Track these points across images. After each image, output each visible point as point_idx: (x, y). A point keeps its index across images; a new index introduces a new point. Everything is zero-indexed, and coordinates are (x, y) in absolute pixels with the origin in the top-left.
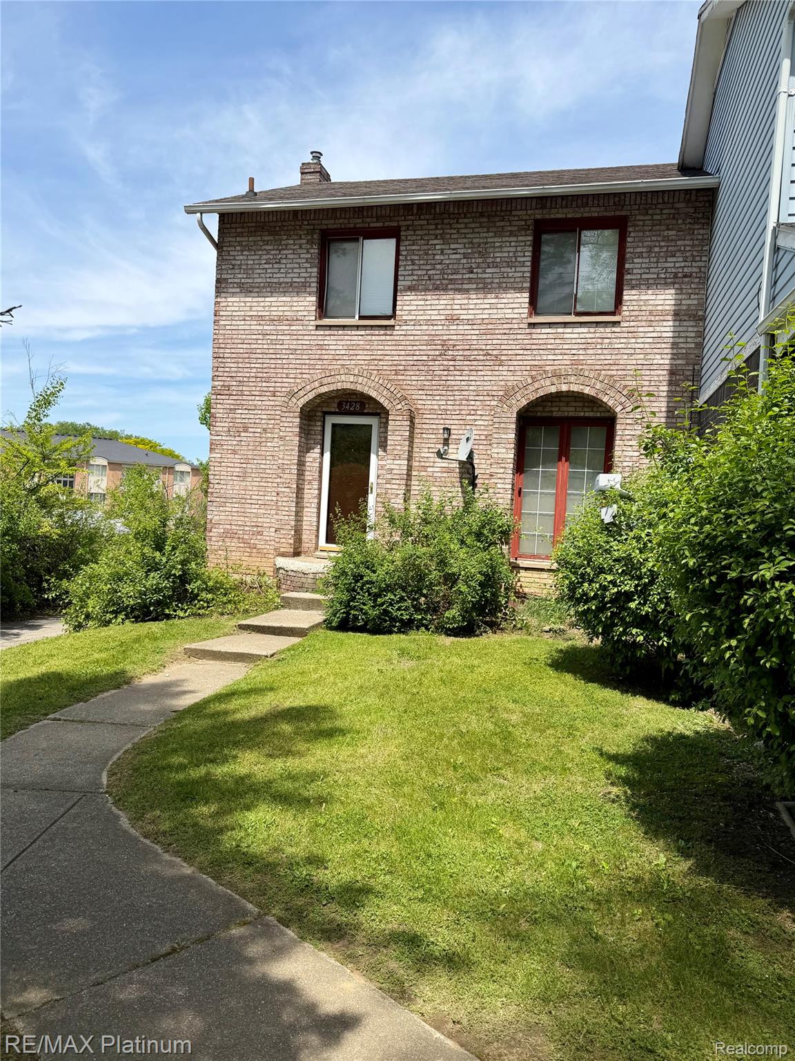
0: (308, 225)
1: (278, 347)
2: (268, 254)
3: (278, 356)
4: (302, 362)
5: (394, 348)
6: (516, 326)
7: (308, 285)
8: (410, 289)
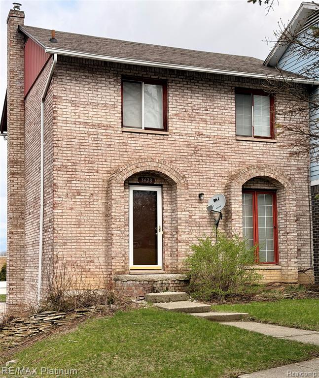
0: (114, 70)
1: (99, 142)
2: (89, 84)
3: (99, 148)
4: (115, 152)
5: (169, 147)
6: (231, 141)
7: (116, 106)
8: (175, 115)
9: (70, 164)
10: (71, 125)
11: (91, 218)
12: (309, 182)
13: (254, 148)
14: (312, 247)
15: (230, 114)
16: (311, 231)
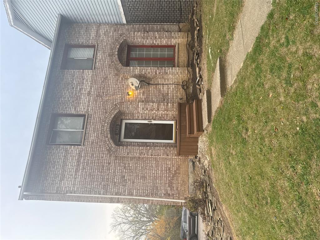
1: (90, 162)
3: (94, 162)
6: (95, 73)
7: (66, 149)
8: (75, 109)
9: (103, 183)
10: (77, 181)
11: (140, 168)
12: (124, 24)
13: (100, 58)
14: (165, 24)
15: (77, 73)
16: (155, 24)
